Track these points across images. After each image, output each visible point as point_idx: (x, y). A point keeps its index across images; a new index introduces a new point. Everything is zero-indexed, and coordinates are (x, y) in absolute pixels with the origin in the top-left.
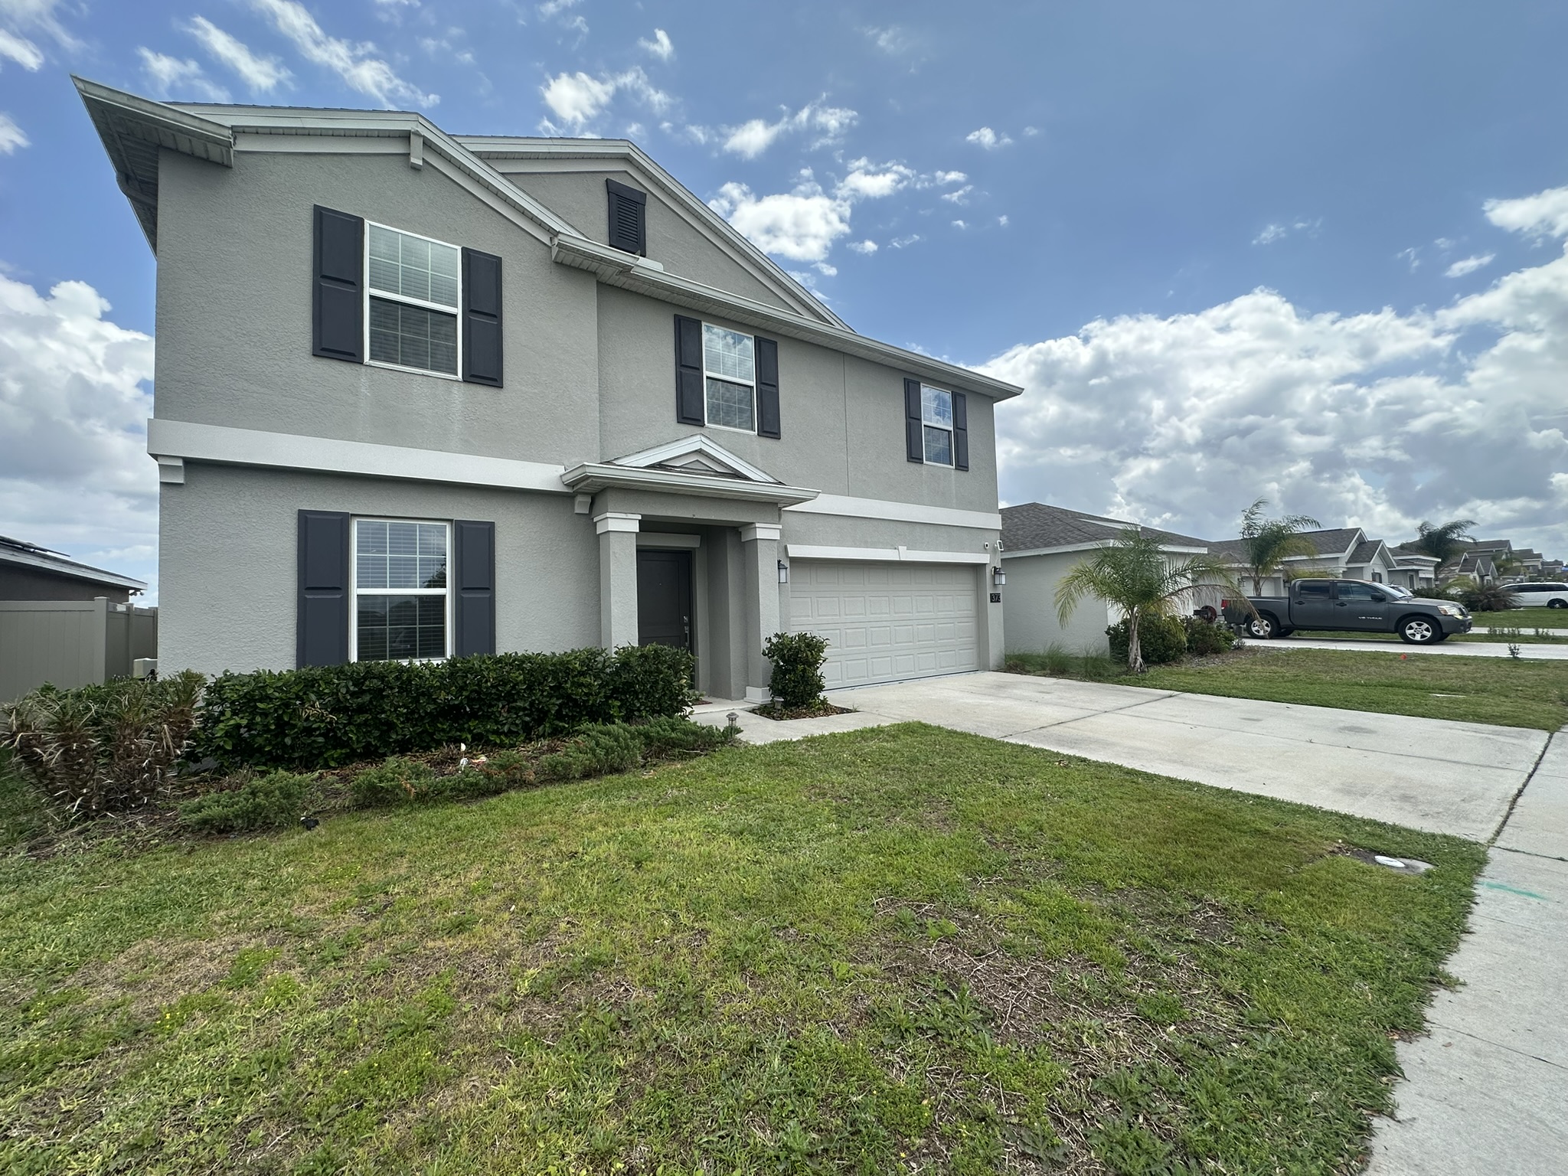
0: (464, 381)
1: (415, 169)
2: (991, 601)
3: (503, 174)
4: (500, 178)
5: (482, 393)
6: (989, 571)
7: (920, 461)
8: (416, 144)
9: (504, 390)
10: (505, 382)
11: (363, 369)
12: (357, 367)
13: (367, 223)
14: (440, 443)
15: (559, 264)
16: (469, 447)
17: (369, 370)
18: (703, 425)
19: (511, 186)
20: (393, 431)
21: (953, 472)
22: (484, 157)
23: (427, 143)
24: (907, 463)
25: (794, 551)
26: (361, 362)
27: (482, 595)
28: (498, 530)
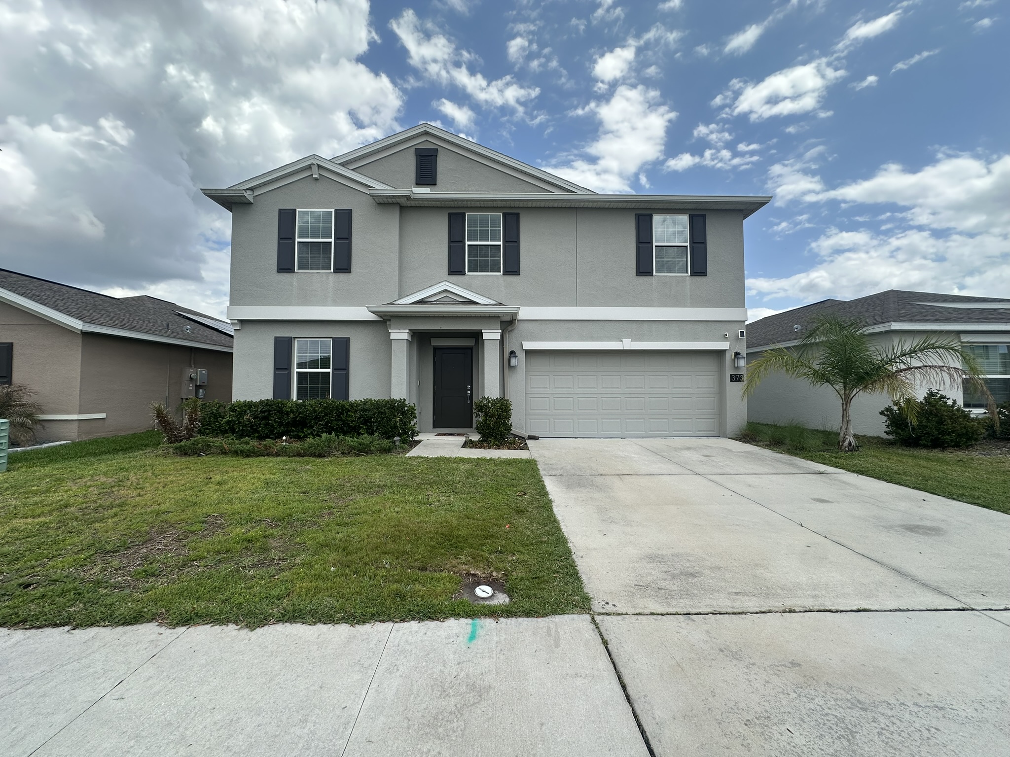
0: (334, 272)
1: (316, 179)
2: (731, 381)
3: (352, 170)
4: (352, 172)
5: (342, 276)
6: (729, 356)
7: (650, 273)
8: (315, 168)
9: (352, 273)
10: (353, 269)
11: (295, 274)
12: (292, 274)
13: (298, 210)
14: (324, 303)
15: (380, 204)
16: (335, 303)
17: (297, 274)
18: (464, 274)
19: (356, 174)
20: (305, 300)
21: (688, 278)
22: (343, 165)
23: (319, 166)
24: (636, 277)
25: (528, 345)
26: (294, 272)
27: (342, 372)
28: (352, 341)
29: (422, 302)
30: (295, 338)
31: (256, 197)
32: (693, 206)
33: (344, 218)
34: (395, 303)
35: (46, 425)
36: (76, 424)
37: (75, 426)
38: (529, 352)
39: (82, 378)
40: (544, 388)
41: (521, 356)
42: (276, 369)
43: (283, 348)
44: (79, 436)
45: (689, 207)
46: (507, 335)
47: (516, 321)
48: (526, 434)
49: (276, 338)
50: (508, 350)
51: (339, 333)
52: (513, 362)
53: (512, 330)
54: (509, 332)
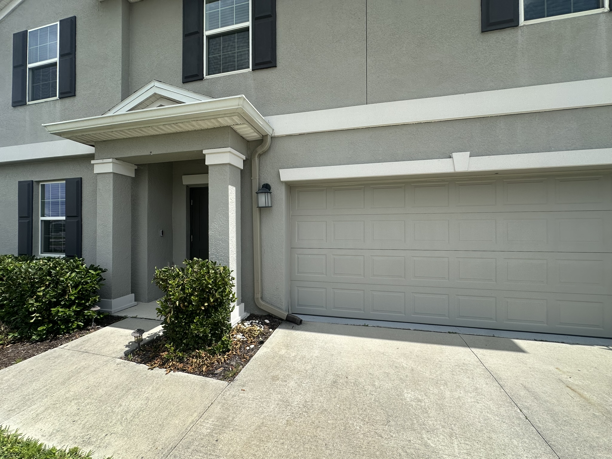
0: (60, 98)
5: (68, 102)
7: (510, 23)
9: (76, 97)
10: (77, 92)
11: (27, 107)
13: (28, 31)
18: (202, 79)
21: (603, 17)
24: (481, 35)
25: (290, 175)
26: (25, 104)
27: (75, 220)
28: (84, 182)
40: (319, 240)
41: (279, 191)
42: (21, 217)
46: (257, 159)
47: (269, 139)
48: (284, 314)
49: (19, 182)
50: (259, 184)
51: (72, 173)
52: (263, 200)
53: (265, 153)
54: (260, 155)
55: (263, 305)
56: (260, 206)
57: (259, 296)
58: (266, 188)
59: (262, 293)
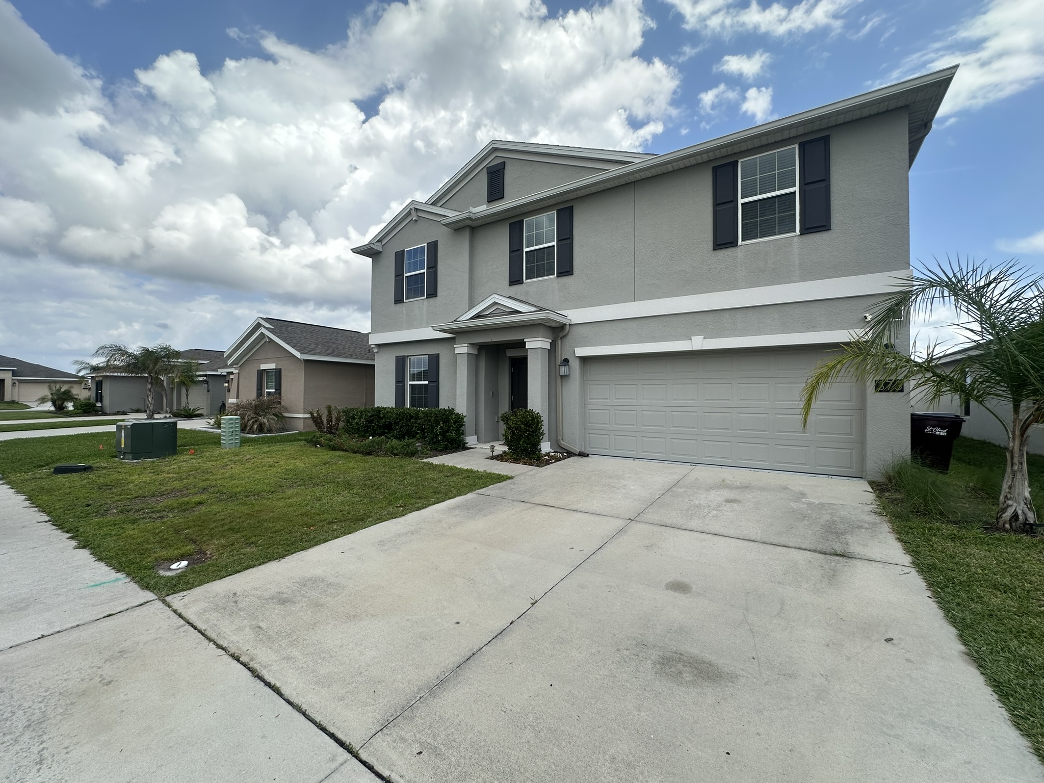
0: (427, 298)
1: (416, 221)
2: (877, 391)
3: (438, 206)
4: (431, 206)
5: (432, 300)
7: (733, 244)
8: (413, 212)
9: (438, 296)
10: (438, 293)
12: (403, 304)
13: (405, 250)
14: (421, 326)
15: (456, 230)
16: (428, 325)
17: (405, 304)
18: (522, 283)
19: (444, 210)
20: (411, 325)
21: (796, 239)
22: (433, 204)
23: (417, 209)
24: (713, 252)
25: (581, 352)
26: (403, 302)
27: (434, 384)
28: (440, 356)
29: (478, 316)
30: (408, 356)
31: (384, 246)
32: (801, 131)
33: (433, 247)
34: (458, 320)
35: (287, 419)
36: (302, 420)
37: (302, 421)
38: (584, 360)
39: (305, 391)
40: (604, 399)
41: (575, 365)
42: (397, 382)
43: (401, 363)
44: (304, 428)
45: (793, 133)
46: (559, 342)
47: (568, 326)
48: (577, 450)
49: (396, 357)
50: (561, 358)
51: (433, 350)
52: (563, 371)
53: (565, 336)
54: (562, 338)
55: (564, 444)
56: (561, 374)
57: (561, 438)
58: (566, 361)
59: (563, 436)
